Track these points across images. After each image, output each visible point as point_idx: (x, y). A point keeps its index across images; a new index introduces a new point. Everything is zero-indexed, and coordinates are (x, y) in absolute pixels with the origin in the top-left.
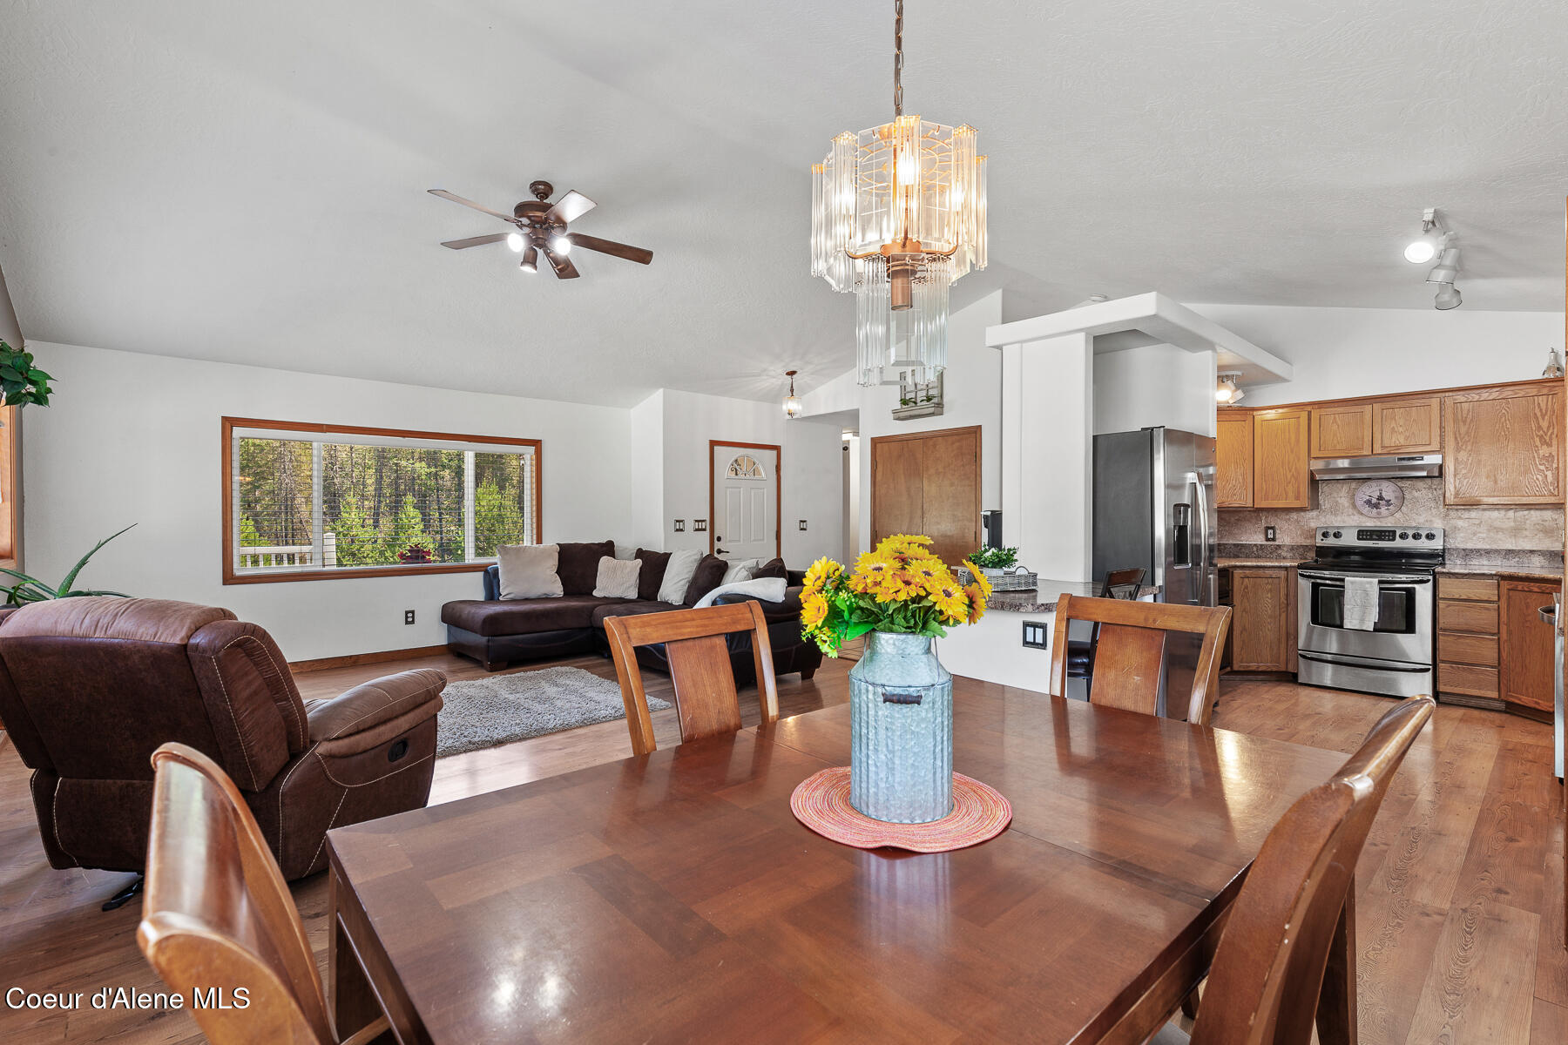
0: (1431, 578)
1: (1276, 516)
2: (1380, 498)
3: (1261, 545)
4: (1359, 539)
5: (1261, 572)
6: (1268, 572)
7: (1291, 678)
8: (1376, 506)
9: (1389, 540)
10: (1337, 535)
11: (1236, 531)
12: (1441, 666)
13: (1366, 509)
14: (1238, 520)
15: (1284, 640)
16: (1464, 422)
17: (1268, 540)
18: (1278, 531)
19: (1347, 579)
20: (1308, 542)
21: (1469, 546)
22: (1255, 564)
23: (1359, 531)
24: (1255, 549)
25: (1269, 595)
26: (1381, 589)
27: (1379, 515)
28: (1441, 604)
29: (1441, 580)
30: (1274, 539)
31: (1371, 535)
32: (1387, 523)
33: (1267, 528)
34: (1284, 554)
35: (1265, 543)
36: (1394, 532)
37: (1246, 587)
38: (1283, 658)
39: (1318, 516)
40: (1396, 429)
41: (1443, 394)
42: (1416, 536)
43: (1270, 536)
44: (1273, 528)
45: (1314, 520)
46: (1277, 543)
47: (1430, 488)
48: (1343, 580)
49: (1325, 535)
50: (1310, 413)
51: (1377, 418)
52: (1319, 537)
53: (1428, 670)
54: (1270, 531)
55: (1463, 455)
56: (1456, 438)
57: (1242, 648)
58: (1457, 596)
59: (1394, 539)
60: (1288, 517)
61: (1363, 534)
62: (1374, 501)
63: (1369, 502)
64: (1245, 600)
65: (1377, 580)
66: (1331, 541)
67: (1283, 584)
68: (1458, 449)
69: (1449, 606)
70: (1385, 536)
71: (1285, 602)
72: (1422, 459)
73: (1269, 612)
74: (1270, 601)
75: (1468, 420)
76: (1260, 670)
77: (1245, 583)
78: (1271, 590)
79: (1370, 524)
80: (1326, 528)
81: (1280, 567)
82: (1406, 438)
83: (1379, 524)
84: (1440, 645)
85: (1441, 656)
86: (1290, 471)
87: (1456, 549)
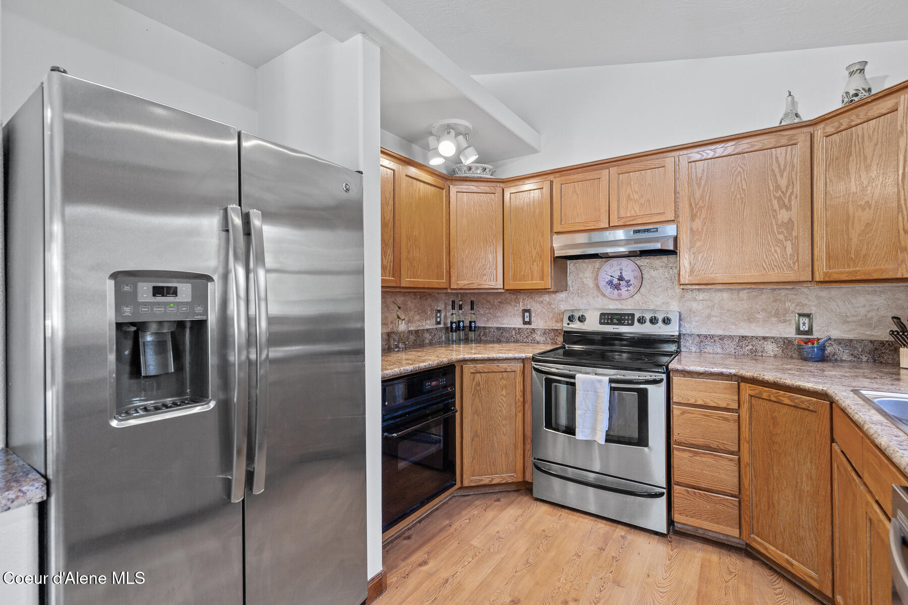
0: (664, 376)
1: (532, 298)
2: (621, 278)
3: (519, 329)
4: (601, 323)
5: (494, 366)
6: (503, 366)
7: (525, 488)
8: (617, 287)
9: (628, 324)
10: (582, 319)
11: (499, 314)
12: (676, 489)
13: (608, 290)
14: (500, 302)
15: (520, 445)
16: (699, 185)
17: (525, 323)
18: (533, 315)
19: (578, 376)
20: (558, 326)
21: (704, 332)
22: (485, 356)
23: (602, 315)
24: (514, 333)
25: (504, 392)
26: (613, 389)
27: (620, 299)
28: (676, 411)
29: (676, 380)
30: (529, 323)
31: (612, 319)
32: (625, 306)
33: (525, 311)
34: (538, 338)
35: (522, 326)
36: (633, 315)
37: (478, 384)
38: (519, 466)
39: (567, 298)
40: (632, 197)
41: (677, 153)
42: (653, 321)
43: (527, 320)
44: (528, 311)
45: (564, 302)
46: (532, 326)
47: (666, 266)
49: (571, 319)
50: (552, 182)
51: (614, 185)
52: (566, 320)
53: (662, 494)
54: (527, 314)
55: (697, 225)
56: (691, 205)
57: (474, 458)
58: (692, 401)
59: (632, 324)
60: (541, 299)
61: (607, 318)
62: (615, 281)
63: (610, 283)
64: (477, 400)
65: (607, 379)
66: (576, 326)
67: (519, 379)
68: (693, 217)
69: (683, 413)
70: (625, 320)
71: (521, 399)
72: (657, 230)
73: (504, 412)
74: (504, 399)
75: (703, 182)
76: (494, 482)
77: (476, 379)
78: (505, 387)
79: (613, 307)
80: (573, 311)
81: (515, 359)
82: (642, 205)
83: (620, 307)
84: (675, 462)
85: (676, 477)
86: (535, 249)
87: (691, 335)
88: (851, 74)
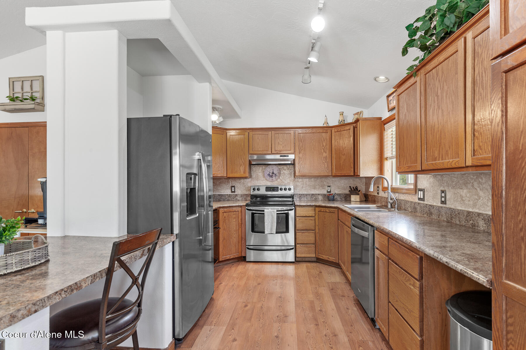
0: (294, 208)
1: (235, 181)
2: (273, 173)
3: (230, 195)
4: (266, 191)
5: (231, 209)
6: (234, 209)
7: (243, 259)
8: (272, 176)
9: (276, 191)
10: (258, 189)
11: (219, 188)
12: (298, 245)
13: (268, 178)
14: (220, 183)
15: (240, 241)
16: (301, 141)
17: (232, 192)
18: (236, 188)
19: (265, 210)
20: (247, 193)
21: (301, 193)
22: (228, 205)
23: (266, 187)
24: (227, 196)
25: (234, 220)
26: (277, 214)
27: (272, 181)
28: (297, 219)
29: (297, 208)
30: (234, 192)
31: (270, 189)
32: (274, 184)
33: (232, 187)
34: (238, 198)
35: (231, 193)
36: (278, 187)
37: (225, 217)
38: (240, 250)
39: (251, 181)
40: (280, 143)
41: (295, 129)
42: (285, 189)
43: (233, 190)
44: (234, 187)
45: (250, 183)
46: (236, 193)
47: (289, 169)
48: (264, 211)
49: (254, 189)
50: (249, 133)
51: (273, 138)
52: (252, 190)
53: (293, 249)
54: (233, 188)
55: (301, 155)
56: (299, 148)
57: (223, 249)
58: (302, 215)
59: (278, 191)
60: (240, 181)
61: (268, 189)
62: (271, 174)
63: (269, 175)
64: (225, 224)
65: (276, 210)
66: (256, 192)
67: (240, 214)
68: (300, 153)
69: (300, 219)
70: (275, 189)
71: (241, 223)
72: (288, 156)
73: (235, 228)
74: (234, 223)
75: (302, 141)
76: (231, 258)
77: (224, 215)
78: (235, 218)
79: (269, 184)
80: (255, 186)
81: (239, 206)
82: (283, 147)
83: (272, 184)
84: (297, 237)
85: (298, 242)
86: (241, 160)
87: (297, 194)
88: (340, 114)
